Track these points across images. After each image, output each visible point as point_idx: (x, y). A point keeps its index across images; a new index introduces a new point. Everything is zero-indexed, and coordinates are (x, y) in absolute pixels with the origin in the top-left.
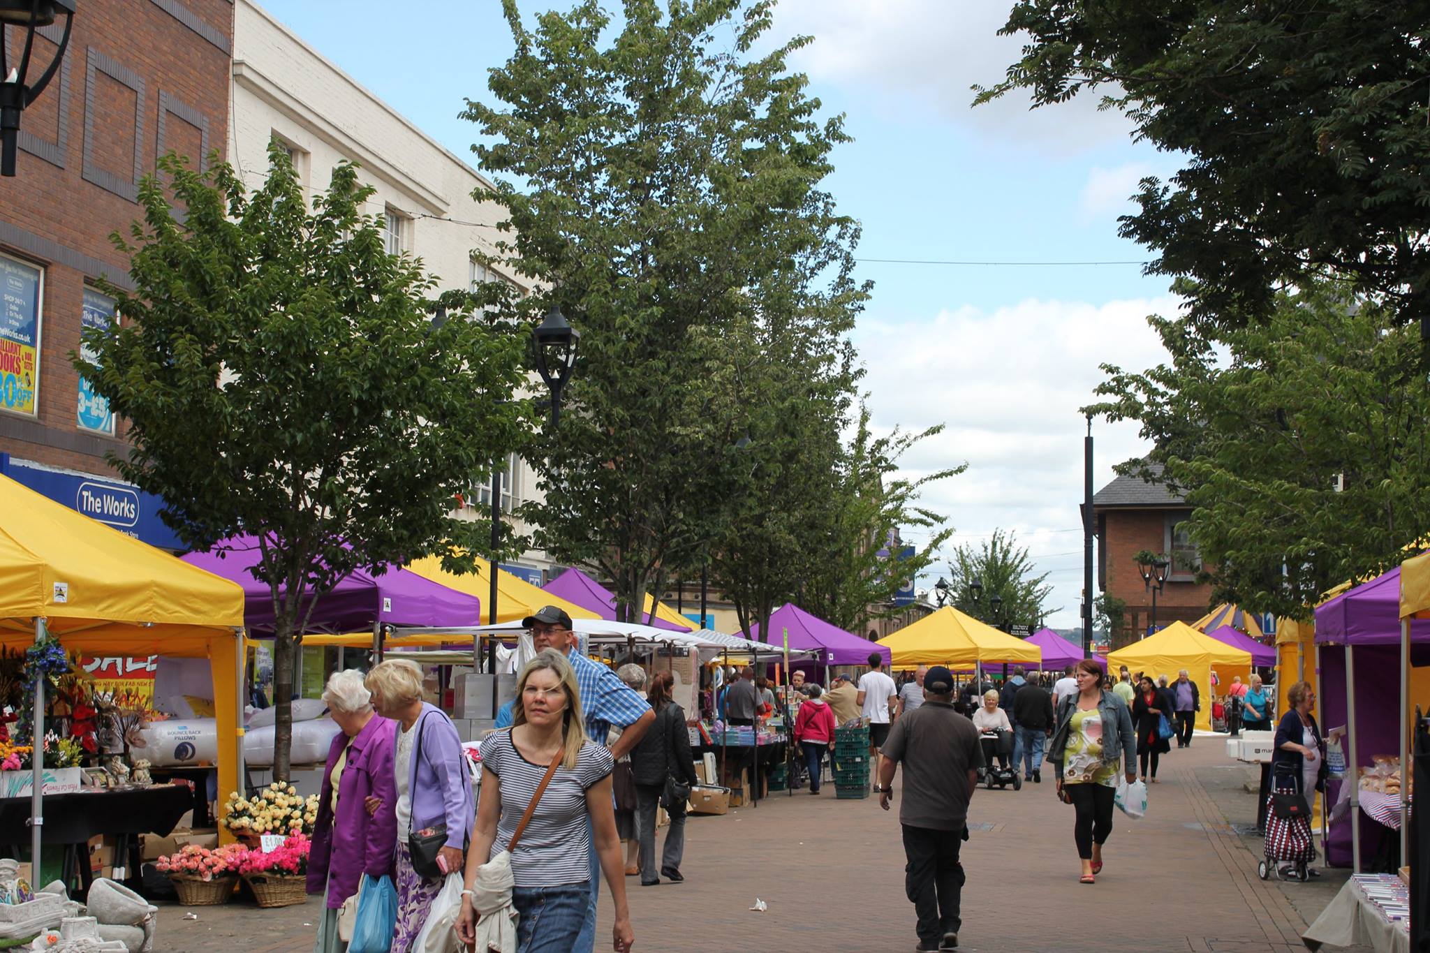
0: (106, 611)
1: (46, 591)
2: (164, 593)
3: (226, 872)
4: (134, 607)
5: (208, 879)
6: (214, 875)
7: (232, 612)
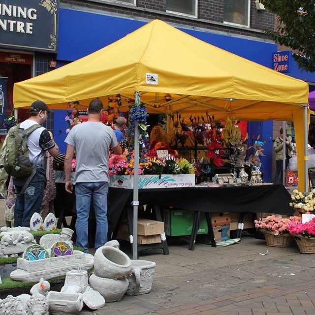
0: (195, 91)
1: (139, 78)
2: (243, 83)
3: (286, 232)
4: (217, 90)
5: (277, 234)
6: (280, 232)
7: (299, 96)
